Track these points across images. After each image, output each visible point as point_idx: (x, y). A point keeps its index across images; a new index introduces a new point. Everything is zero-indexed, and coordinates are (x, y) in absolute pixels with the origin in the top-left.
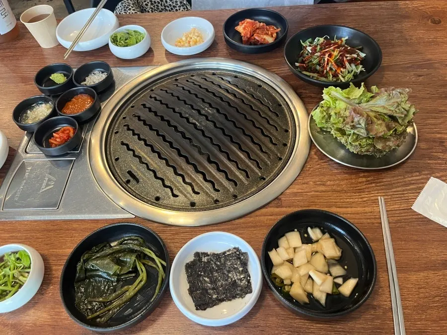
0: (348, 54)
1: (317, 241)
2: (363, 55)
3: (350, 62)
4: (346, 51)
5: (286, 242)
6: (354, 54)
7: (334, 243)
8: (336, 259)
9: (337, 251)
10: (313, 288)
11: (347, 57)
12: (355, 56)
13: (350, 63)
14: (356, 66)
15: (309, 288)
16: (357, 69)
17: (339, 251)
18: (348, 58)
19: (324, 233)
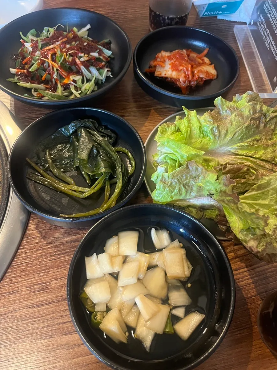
0: (82, 52)
1: (161, 250)
2: (108, 53)
3: (88, 64)
4: (81, 49)
5: (116, 246)
6: (94, 52)
7: (184, 257)
8: (182, 279)
9: (186, 269)
10: (138, 320)
11: (81, 57)
12: (95, 54)
13: (87, 68)
14: (98, 70)
15: (131, 320)
16: (101, 74)
17: (189, 268)
18: (82, 59)
19: (172, 239)
